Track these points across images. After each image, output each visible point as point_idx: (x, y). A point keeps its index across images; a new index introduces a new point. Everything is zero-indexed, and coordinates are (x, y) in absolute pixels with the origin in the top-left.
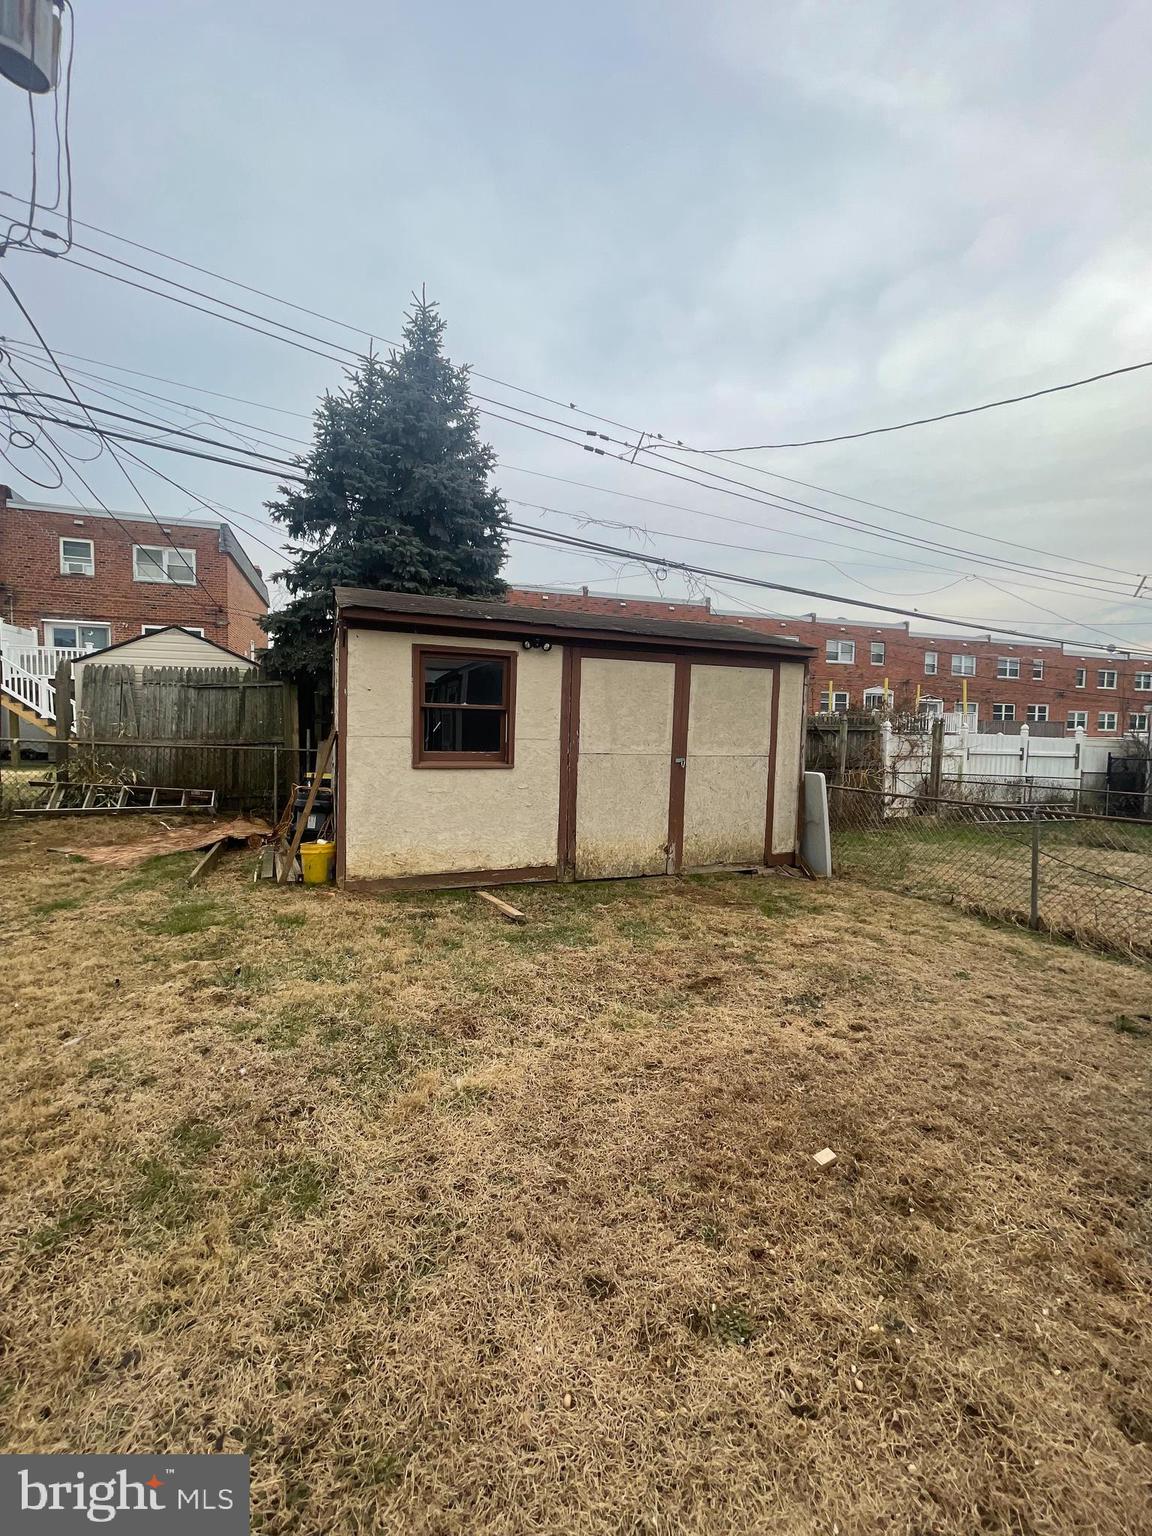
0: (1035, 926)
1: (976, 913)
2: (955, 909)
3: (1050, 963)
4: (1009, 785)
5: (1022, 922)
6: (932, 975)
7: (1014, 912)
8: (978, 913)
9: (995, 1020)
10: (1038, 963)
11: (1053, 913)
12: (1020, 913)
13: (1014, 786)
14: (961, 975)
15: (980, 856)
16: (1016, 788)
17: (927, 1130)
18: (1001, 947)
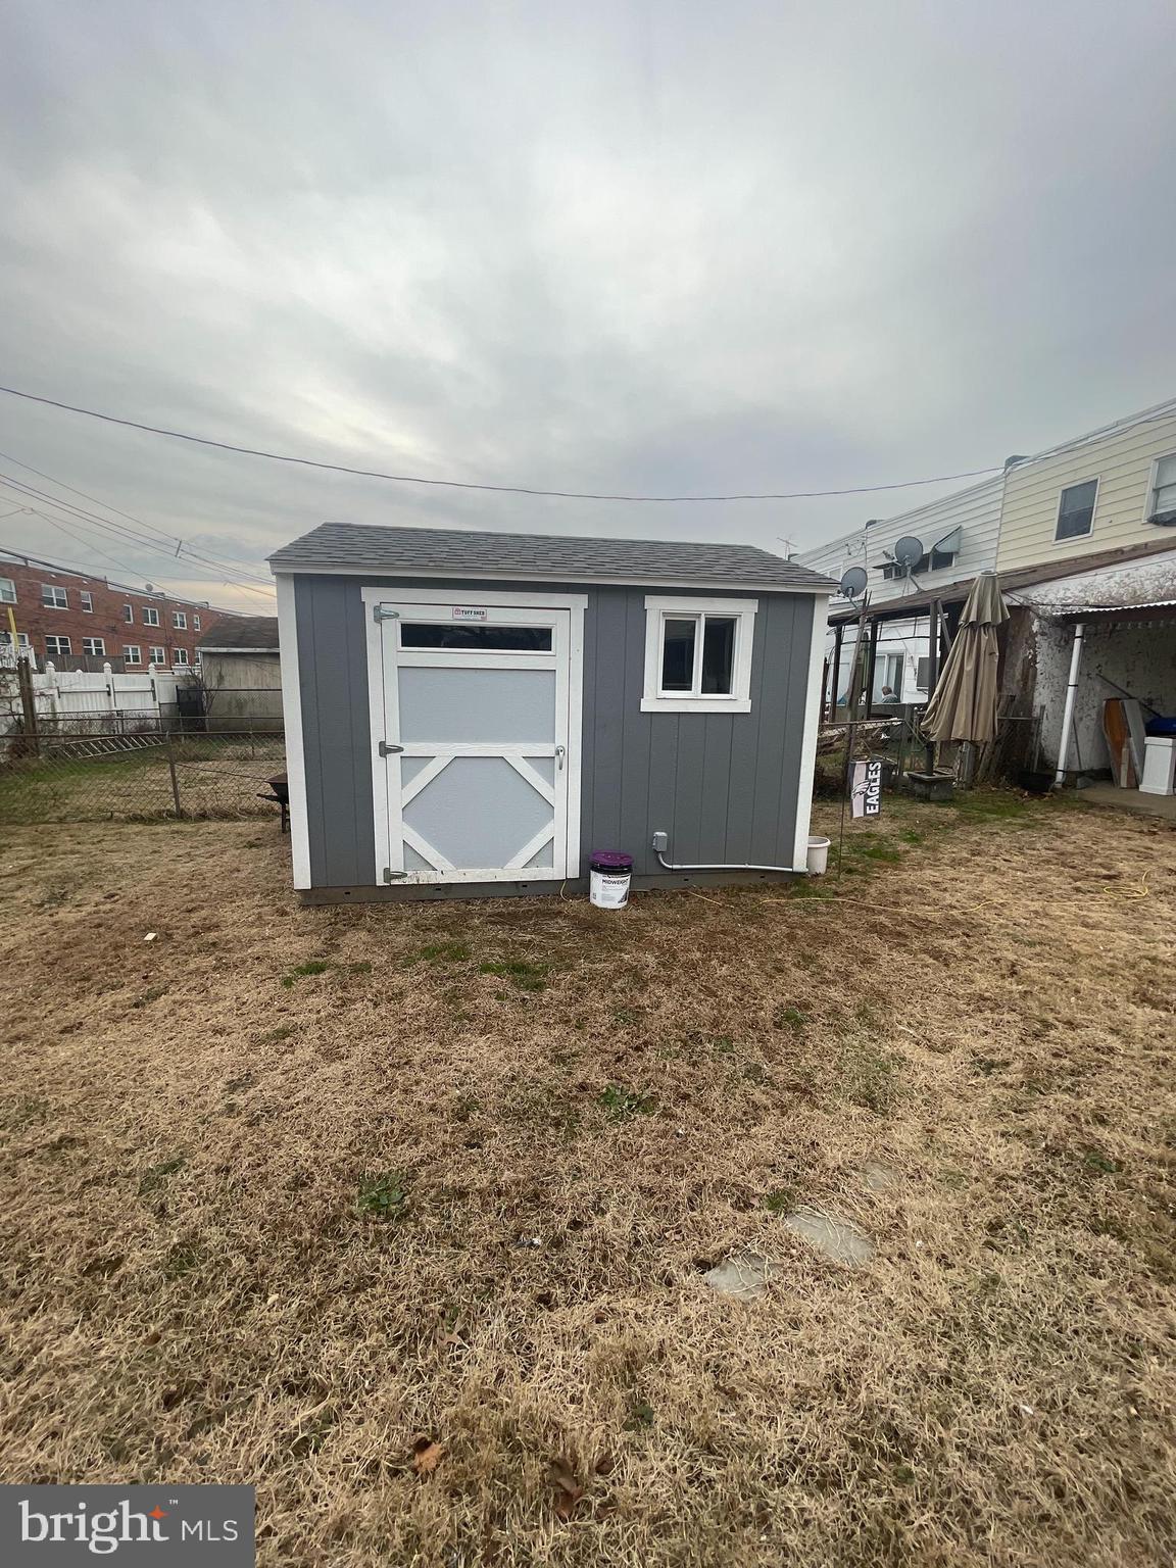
0: (181, 816)
1: (136, 819)
2: (117, 821)
3: (201, 831)
4: (103, 719)
5: (171, 816)
6: (135, 859)
7: (164, 811)
8: (137, 819)
9: (190, 864)
10: (196, 834)
11: (191, 806)
12: (168, 810)
13: (108, 719)
14: (155, 852)
15: (106, 782)
16: (109, 723)
17: (190, 911)
18: (167, 832)
